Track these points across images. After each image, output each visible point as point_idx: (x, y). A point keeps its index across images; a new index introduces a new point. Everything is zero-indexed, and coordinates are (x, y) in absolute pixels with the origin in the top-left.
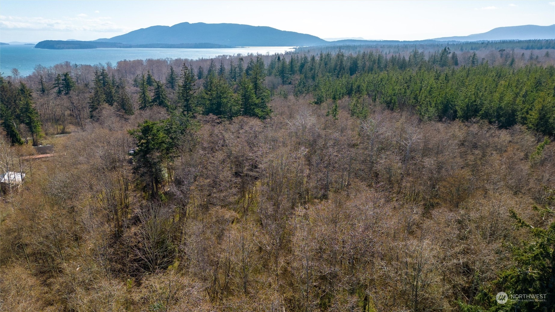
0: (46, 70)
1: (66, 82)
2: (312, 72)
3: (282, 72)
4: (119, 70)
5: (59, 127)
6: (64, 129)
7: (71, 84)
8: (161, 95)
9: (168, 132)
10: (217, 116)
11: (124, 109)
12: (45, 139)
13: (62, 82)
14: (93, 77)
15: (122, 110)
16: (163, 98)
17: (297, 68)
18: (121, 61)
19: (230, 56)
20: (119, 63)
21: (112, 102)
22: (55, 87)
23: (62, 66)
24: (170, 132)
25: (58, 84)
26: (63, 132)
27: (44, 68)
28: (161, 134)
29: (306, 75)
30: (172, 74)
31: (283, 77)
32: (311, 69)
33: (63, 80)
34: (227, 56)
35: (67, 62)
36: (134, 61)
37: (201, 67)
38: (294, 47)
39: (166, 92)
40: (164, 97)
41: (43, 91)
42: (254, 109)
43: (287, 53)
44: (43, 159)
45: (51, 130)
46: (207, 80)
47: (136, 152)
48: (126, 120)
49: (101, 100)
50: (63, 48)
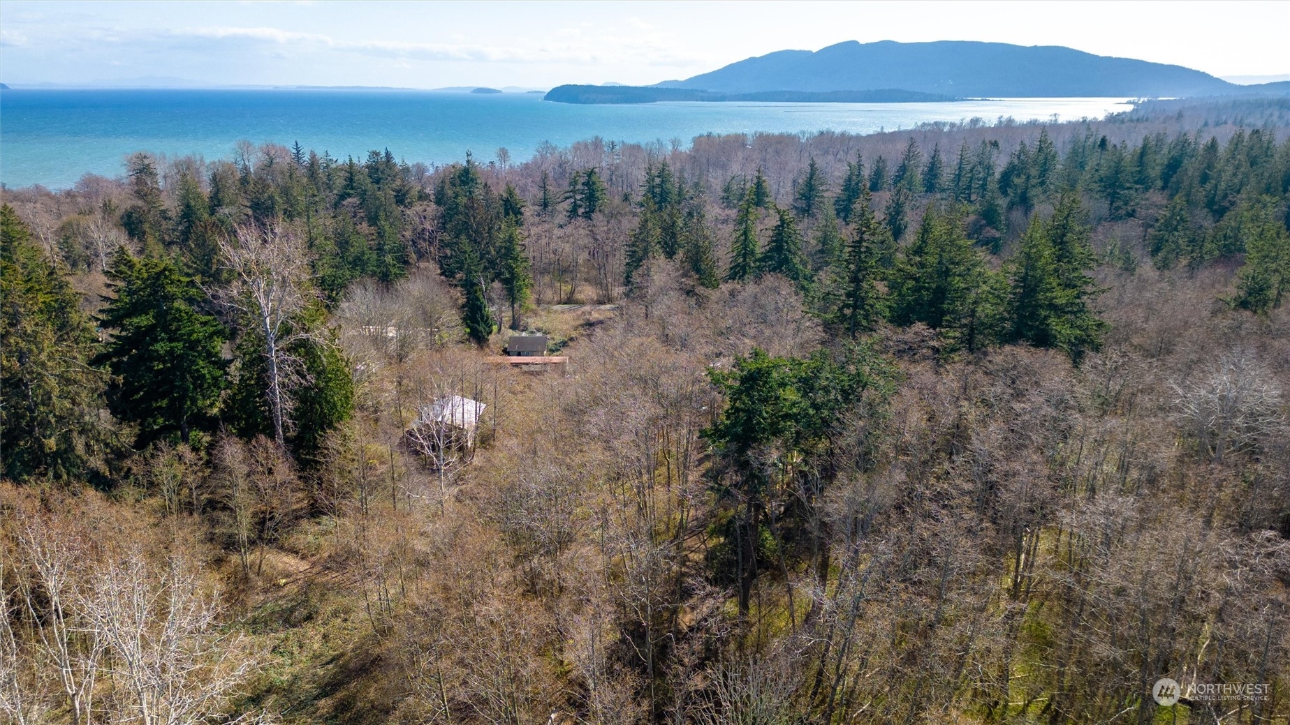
0: (557, 154)
1: (589, 189)
2: (1208, 186)
3: (1112, 186)
4: (695, 157)
5: (563, 288)
6: (572, 292)
7: (598, 194)
8: (787, 242)
9: (807, 385)
10: (935, 329)
11: (698, 271)
12: (535, 313)
13: (582, 187)
14: (641, 176)
15: (693, 273)
16: (790, 252)
17: (1155, 172)
18: (701, 136)
19: (953, 125)
20: (698, 141)
21: (673, 246)
22: (567, 198)
23: (586, 146)
24: (812, 389)
25: (574, 191)
26: (570, 300)
27: (554, 149)
28: (791, 395)
29: (1188, 195)
30: (811, 178)
31: (1113, 197)
32: (1205, 179)
33: (583, 184)
34: (944, 124)
35: (597, 138)
36: (728, 136)
37: (883, 158)
38: (1132, 99)
39: (799, 237)
40: (793, 247)
41: (545, 205)
42: (1046, 317)
43: (1113, 120)
44: (525, 368)
45: (549, 294)
46: (898, 200)
47: (720, 430)
48: (701, 303)
49: (653, 241)
50: (593, 102)
